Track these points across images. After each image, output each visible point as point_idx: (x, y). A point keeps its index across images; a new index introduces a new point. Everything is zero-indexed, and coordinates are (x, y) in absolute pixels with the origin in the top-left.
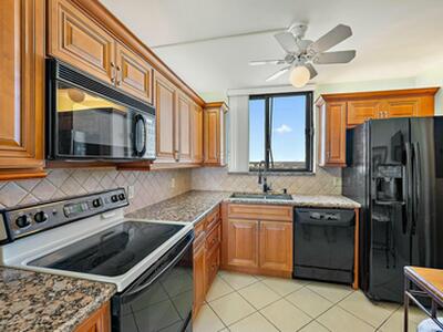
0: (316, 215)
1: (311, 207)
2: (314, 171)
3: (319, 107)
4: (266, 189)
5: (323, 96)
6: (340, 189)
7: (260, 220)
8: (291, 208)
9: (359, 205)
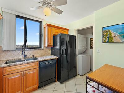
0: (47, 63)
1: (45, 61)
2: (43, 48)
3: (44, 27)
4: (25, 56)
5: (47, 24)
6: (50, 53)
7: (24, 71)
8: (38, 62)
9: (57, 57)
